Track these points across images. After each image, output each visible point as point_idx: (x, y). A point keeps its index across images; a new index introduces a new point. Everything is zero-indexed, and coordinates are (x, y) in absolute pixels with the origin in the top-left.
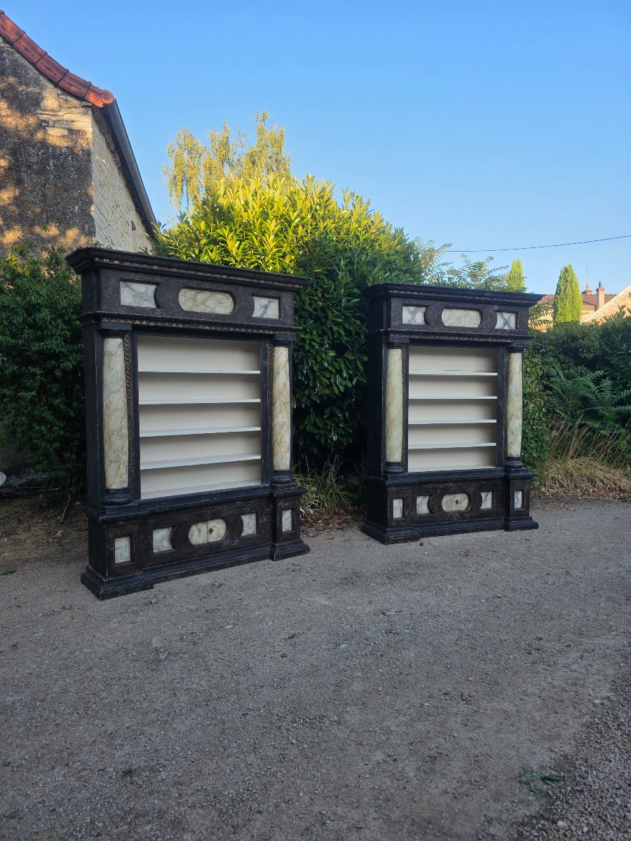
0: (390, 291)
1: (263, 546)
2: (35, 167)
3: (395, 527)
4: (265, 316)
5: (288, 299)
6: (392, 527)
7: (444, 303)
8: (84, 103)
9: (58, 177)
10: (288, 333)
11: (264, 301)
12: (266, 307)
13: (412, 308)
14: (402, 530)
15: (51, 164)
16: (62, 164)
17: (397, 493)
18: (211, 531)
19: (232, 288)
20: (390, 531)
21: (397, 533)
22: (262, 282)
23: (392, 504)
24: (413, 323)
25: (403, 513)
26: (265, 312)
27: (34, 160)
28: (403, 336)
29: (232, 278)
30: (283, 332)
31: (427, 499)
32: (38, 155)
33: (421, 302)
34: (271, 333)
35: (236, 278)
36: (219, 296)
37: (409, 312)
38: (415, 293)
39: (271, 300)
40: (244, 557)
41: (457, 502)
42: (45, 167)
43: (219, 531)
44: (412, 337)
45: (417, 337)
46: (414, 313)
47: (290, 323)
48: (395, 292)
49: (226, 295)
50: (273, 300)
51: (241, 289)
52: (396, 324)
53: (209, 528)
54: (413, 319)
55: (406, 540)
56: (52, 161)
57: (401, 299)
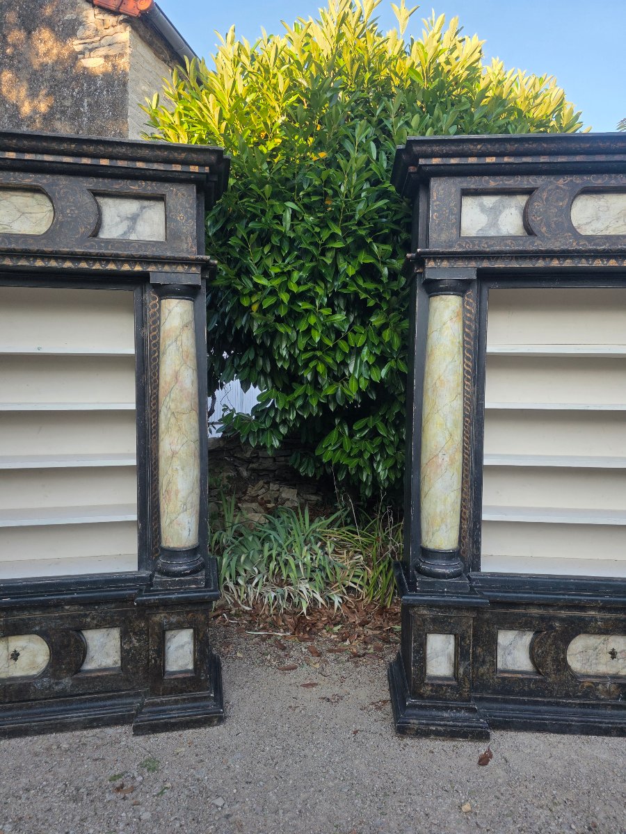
0: (422, 161)
1: (128, 696)
2: (69, 111)
3: (430, 698)
4: (133, 237)
5: (183, 199)
6: (421, 697)
7: (578, 180)
8: (121, 17)
9: (92, 119)
10: (180, 269)
11: (131, 207)
12: (134, 219)
13: (489, 201)
14: (446, 709)
15: (85, 104)
16: (97, 102)
17: (435, 620)
18: (15, 656)
19: (44, 180)
20: (413, 706)
21: (434, 713)
22: (104, 162)
23: (423, 645)
24: (492, 233)
25: (456, 667)
26: (132, 229)
27: (68, 103)
28: (460, 264)
29: (28, 157)
30: (167, 268)
31: (528, 638)
32: (72, 96)
33: (510, 182)
34: (138, 268)
35: (39, 157)
36: (20, 199)
37: (483, 209)
38: (489, 160)
39: (146, 203)
40: (73, 717)
41: (613, 654)
42: (79, 109)
43: (35, 656)
44: (485, 264)
45: (499, 265)
46: (495, 212)
47: (188, 247)
48: (435, 161)
49: (38, 196)
50: (152, 203)
51: (63, 181)
52: (444, 237)
53: (12, 650)
54: (494, 223)
55: (453, 734)
56: (86, 100)
57: (458, 180)
